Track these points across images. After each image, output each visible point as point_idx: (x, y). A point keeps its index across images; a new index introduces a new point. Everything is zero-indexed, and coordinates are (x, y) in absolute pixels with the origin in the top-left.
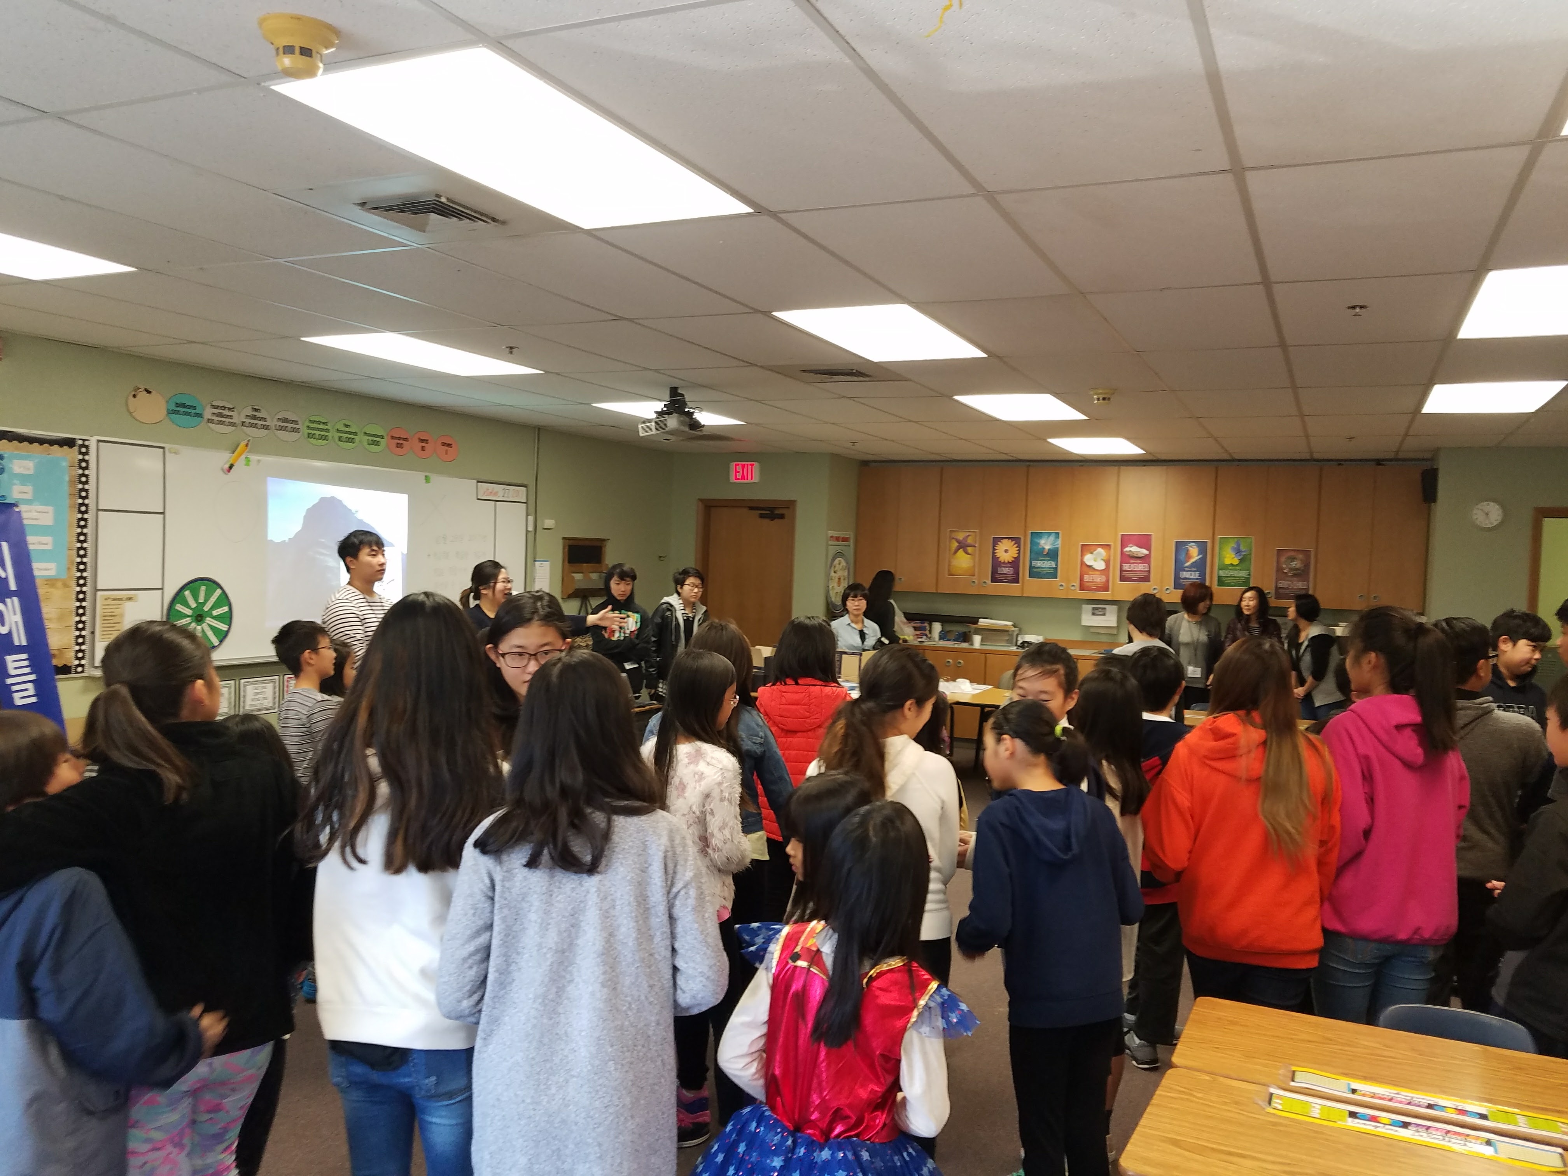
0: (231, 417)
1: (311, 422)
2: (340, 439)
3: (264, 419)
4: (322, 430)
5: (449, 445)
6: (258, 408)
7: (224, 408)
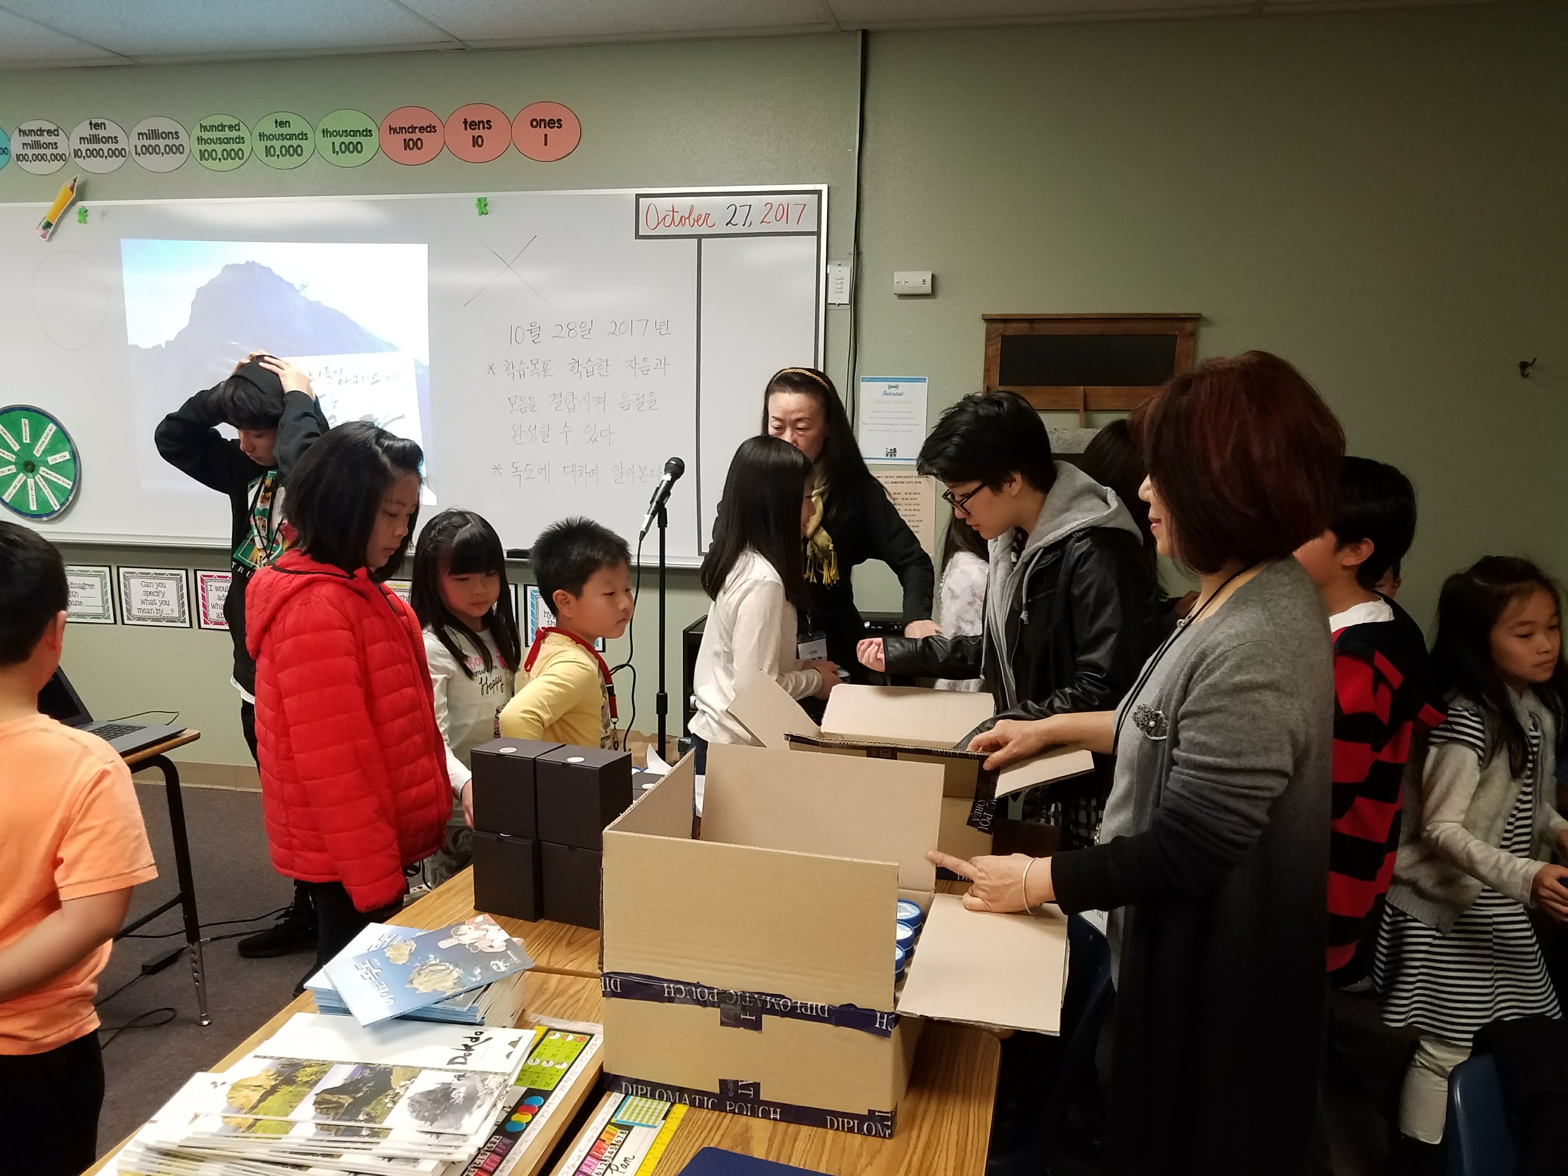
0: (55, 145)
1: (204, 128)
2: (268, 151)
3: (115, 140)
4: (228, 140)
5: (551, 123)
6: (99, 121)
7: (41, 132)
